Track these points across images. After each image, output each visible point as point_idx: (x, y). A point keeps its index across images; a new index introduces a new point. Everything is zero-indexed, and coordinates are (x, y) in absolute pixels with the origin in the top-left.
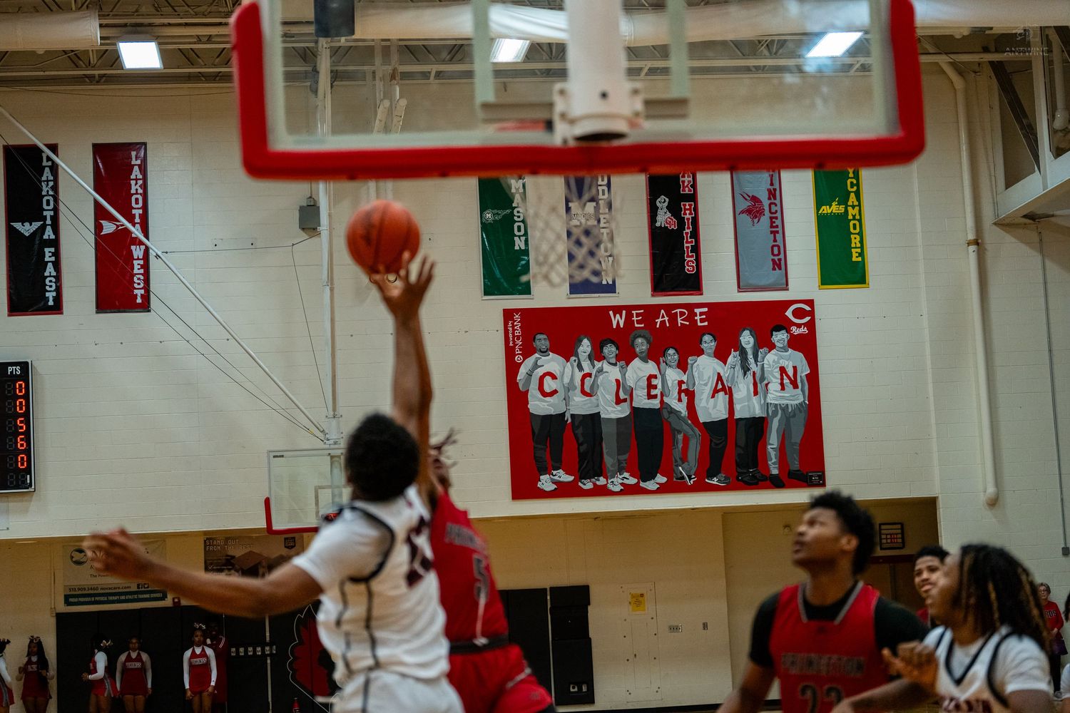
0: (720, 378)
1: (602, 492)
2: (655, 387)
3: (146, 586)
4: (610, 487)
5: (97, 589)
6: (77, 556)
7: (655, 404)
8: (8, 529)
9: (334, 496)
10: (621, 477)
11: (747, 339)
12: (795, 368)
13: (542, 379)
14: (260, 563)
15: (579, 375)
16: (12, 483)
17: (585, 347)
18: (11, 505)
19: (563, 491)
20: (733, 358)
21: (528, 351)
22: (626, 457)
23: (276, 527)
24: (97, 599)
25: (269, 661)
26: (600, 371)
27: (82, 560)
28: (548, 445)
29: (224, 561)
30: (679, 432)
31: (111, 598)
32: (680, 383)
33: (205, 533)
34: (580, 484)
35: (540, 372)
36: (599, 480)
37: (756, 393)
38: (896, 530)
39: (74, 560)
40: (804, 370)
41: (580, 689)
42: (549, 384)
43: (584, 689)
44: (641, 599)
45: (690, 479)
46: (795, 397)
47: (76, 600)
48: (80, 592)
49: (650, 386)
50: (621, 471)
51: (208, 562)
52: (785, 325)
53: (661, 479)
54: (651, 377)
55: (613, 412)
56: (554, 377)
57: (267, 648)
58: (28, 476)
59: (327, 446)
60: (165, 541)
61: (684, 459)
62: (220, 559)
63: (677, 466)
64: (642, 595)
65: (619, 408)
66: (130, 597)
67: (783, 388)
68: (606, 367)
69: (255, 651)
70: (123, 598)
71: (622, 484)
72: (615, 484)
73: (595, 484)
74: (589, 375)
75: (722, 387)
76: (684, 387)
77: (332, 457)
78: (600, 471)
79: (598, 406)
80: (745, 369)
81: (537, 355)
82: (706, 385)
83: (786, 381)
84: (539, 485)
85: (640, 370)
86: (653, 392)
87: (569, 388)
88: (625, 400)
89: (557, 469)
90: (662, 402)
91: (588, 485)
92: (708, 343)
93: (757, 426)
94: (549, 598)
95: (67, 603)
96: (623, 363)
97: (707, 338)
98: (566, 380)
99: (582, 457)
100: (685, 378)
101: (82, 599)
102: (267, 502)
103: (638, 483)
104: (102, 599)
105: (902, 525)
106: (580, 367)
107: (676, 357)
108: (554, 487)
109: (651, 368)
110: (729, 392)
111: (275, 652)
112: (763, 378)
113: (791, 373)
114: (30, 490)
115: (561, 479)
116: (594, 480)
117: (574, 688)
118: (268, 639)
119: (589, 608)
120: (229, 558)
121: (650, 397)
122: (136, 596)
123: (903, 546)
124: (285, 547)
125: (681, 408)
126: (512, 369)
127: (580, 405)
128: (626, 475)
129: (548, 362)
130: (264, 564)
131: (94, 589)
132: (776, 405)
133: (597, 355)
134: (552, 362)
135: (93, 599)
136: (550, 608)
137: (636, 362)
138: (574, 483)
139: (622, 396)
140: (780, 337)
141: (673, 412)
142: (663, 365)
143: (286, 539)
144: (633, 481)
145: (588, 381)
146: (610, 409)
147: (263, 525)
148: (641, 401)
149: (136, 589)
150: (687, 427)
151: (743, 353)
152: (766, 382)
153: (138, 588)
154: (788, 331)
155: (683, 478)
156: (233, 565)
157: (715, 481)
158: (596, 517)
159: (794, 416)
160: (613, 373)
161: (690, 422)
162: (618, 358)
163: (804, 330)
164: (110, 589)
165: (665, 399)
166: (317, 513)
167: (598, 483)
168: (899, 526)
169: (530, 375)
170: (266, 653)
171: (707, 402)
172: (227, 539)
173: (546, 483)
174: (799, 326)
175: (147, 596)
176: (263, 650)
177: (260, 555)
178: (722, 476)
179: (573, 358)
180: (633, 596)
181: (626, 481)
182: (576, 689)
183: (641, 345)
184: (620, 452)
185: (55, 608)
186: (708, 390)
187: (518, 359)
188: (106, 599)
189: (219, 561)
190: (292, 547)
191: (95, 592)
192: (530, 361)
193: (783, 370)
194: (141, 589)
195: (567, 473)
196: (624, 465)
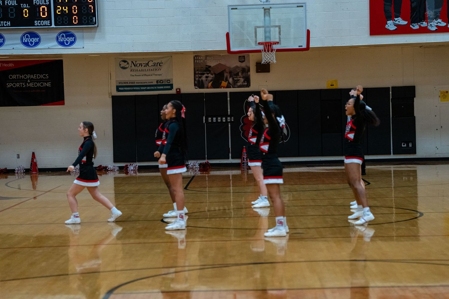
1: (424, 31)
3: (161, 82)
4: (429, 28)
5: (134, 83)
6: (123, 64)
8: (83, 47)
9: (265, 32)
10: (436, 22)
14: (225, 70)
16: (85, 21)
18: (85, 34)
19: (401, 30)
22: (440, 9)
23: (233, 49)
24: (134, 88)
25: (229, 125)
27: (125, 67)
28: (393, 3)
29: (205, 69)
31: (142, 88)
33: (194, 52)
34: (411, 26)
36: (422, 24)
39: (121, 66)
41: (408, 145)
43: (410, 145)
44: (446, 94)
47: (122, 89)
48: (125, 85)
50: (436, 19)
51: (195, 69)
57: (229, 118)
58: (94, 18)
59: (262, 3)
60: (171, 57)
62: (202, 68)
64: (447, 92)
66: (153, 88)
69: (222, 119)
70: (149, 88)
71: (437, 26)
72: (433, 26)
73: (420, 26)
77: (265, 9)
78: (424, 18)
84: (387, 26)
89: (397, 17)
91: (416, 27)
94: (391, 93)
95: (118, 90)
99: (413, 10)
101: (126, 88)
102: (228, 35)
103: (447, 25)
104: (137, 88)
108: (395, 28)
111: (233, 120)
114: (95, 26)
115: (400, 23)
116: (419, 24)
117: (404, 145)
118: (229, 113)
119: (415, 99)
120: (208, 67)
122: (156, 88)
124: (239, 61)
128: (439, 20)
130: (227, 70)
131: (132, 83)
135: (132, 88)
136: (391, 99)
138: (408, 25)
143: (239, 57)
144: (443, 24)
147: (225, 48)
149: (156, 84)
153: (157, 83)
156: (210, 71)
158: (422, 46)
164: (141, 83)
166: (256, 41)
167: (422, 25)
170: (228, 121)
172: (206, 56)
173: (390, 25)
175: (162, 87)
176: (226, 119)
177: (225, 66)
180: (441, 93)
181: (439, 24)
182: (405, 146)
184: (436, 7)
185: (111, 93)
188: (139, 88)
189: (202, 69)
190: (243, 61)
191: (133, 84)
194: (158, 84)
195: (404, 19)
196: (439, 15)
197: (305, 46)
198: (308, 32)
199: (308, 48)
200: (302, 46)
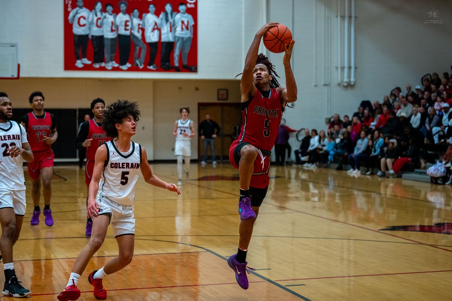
0: (156, 24)
1: (103, 69)
2: (128, 26)
4: (107, 67)
7: (128, 33)
10: (112, 63)
11: (168, 8)
12: (188, 22)
13: (79, 19)
15: (95, 18)
17: (99, 6)
19: (86, 68)
20: (162, 15)
21: (74, 6)
26: (105, 17)
28: (81, 47)
30: (137, 46)
32: (139, 25)
34: (94, 65)
35: (79, 16)
36: (102, 64)
37: (171, 31)
38: (225, 92)
40: (192, 23)
42: (82, 22)
45: (141, 65)
46: (188, 34)
49: (126, 25)
50: (112, 60)
52: (185, 3)
53: (129, 65)
54: (127, 21)
55: (109, 35)
56: (84, 18)
61: (139, 57)
63: (136, 60)
65: (112, 34)
67: (182, 29)
68: (108, 15)
71: (112, 66)
72: (109, 66)
73: (100, 65)
74: (100, 19)
75: (157, 28)
76: (140, 26)
78: (102, 60)
79: (103, 32)
80: (167, 20)
81: (77, 8)
82: (150, 26)
83: (184, 27)
84: (76, 64)
85: (122, 18)
86: (128, 28)
87: (91, 23)
88: (115, 31)
89: (84, 58)
90: (131, 32)
91: (97, 66)
92: (152, 8)
93: (170, 46)
94: (77, 113)
96: (115, 14)
97: (152, 6)
98: (90, 20)
99: (95, 53)
100: (141, 23)
103: (119, 66)
105: (227, 91)
106: (96, 15)
107: (138, 13)
109: (127, 17)
110: (159, 30)
112: (174, 25)
113: (186, 23)
115: (86, 63)
116: (100, 63)
121: (126, 30)
123: (227, 99)
125: (139, 35)
126: (66, 13)
127: (95, 31)
128: (114, 62)
129: (83, 11)
132: (179, 37)
133: (104, 10)
134: (84, 12)
137: (121, 15)
138: (91, 65)
139: (114, 28)
140: (182, 8)
141: (135, 37)
142: (132, 17)
144: (116, 65)
145: (99, 21)
146: (108, 34)
148: (122, 31)
150: (141, 44)
151: (166, 14)
152: (175, 27)
154: (186, 5)
155: (138, 65)
157: (151, 67)
158: (100, 80)
159: (186, 41)
160: (110, 18)
161: (142, 42)
162: (113, 12)
163: (193, 6)
165: (133, 31)
168: (226, 91)
169: (74, 17)
171: (150, 33)
173: (79, 64)
174: (191, 4)
178: (155, 65)
179: (93, 11)
181: (114, 65)
183: (123, 7)
184: (112, 53)
186: (150, 29)
187: (69, 9)
192: (74, 11)
193: (183, 22)
195: (89, 60)
196: (113, 58)
197: (16, 76)
198: (19, 66)
199: (18, 78)
200: (13, 76)
